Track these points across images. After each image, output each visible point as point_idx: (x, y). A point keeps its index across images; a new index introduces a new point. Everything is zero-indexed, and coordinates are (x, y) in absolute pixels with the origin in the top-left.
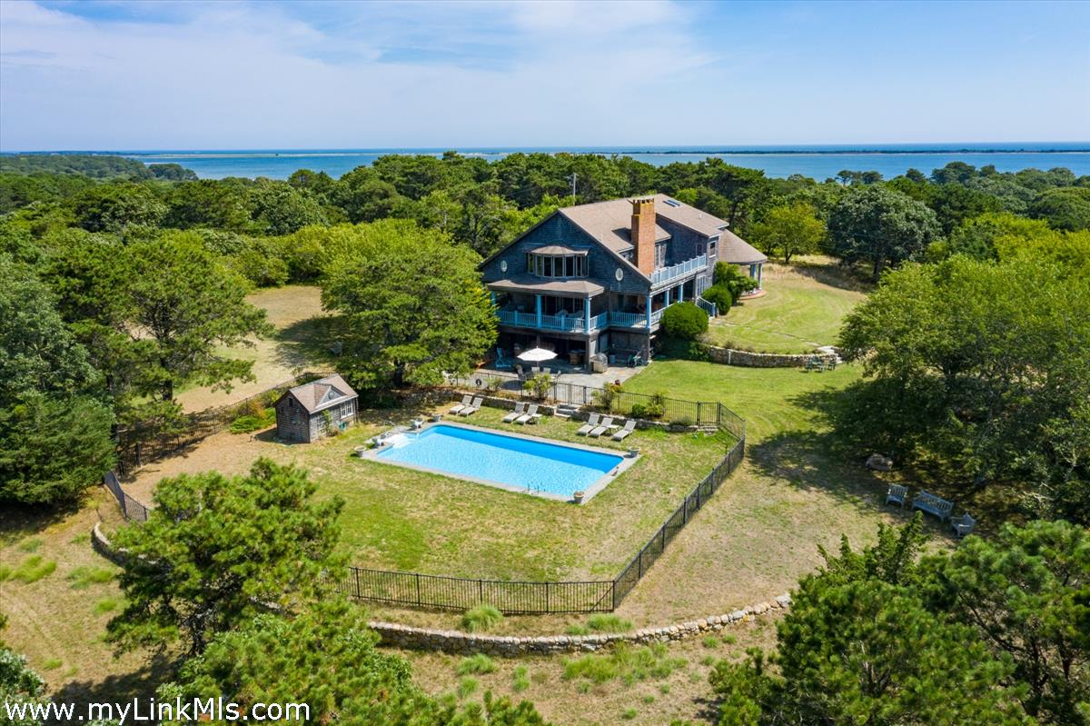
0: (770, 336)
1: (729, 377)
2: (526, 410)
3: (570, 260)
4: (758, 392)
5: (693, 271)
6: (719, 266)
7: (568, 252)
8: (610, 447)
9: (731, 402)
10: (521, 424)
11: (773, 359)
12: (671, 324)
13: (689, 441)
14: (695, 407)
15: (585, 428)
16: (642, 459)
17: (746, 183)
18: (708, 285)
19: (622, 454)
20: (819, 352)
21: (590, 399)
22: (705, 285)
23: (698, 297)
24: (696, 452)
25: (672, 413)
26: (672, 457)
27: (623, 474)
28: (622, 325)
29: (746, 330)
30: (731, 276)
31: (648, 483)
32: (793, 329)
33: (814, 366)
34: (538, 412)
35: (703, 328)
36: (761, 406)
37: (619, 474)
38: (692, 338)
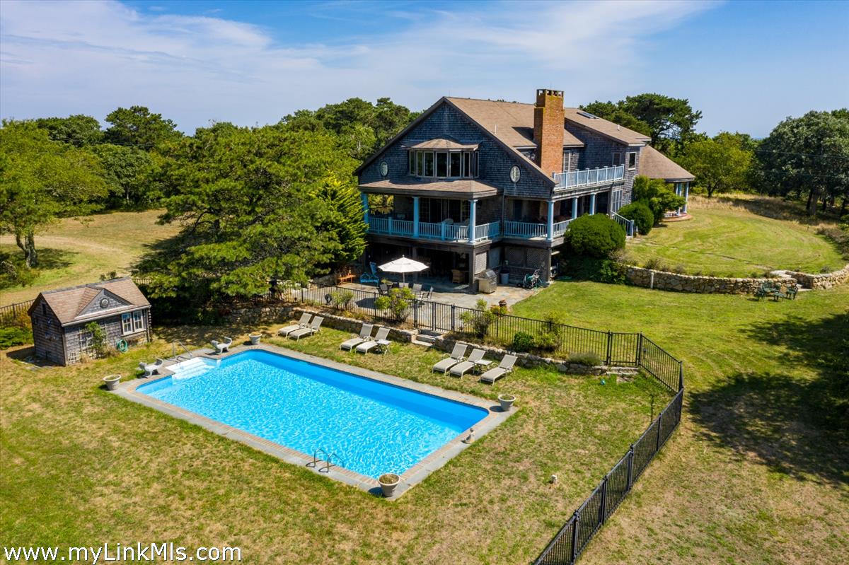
0: (703, 258)
1: (651, 303)
2: (373, 334)
3: (455, 156)
4: (693, 322)
5: (608, 181)
6: (639, 181)
7: (455, 146)
8: (473, 393)
9: (657, 334)
10: (362, 352)
11: (710, 283)
12: (578, 237)
13: (594, 388)
14: (605, 339)
15: (445, 363)
16: (516, 415)
17: (668, 111)
18: (626, 202)
19: (487, 404)
20: (773, 277)
21: (459, 323)
22: (621, 201)
23: (613, 214)
24: (604, 408)
25: (571, 347)
26: (563, 414)
27: (481, 441)
28: (518, 238)
29: (672, 251)
30: (652, 192)
31: (518, 460)
32: (732, 251)
33: (766, 294)
34: (388, 338)
35: (620, 245)
36: (699, 341)
37: (473, 440)
38: (605, 256)
